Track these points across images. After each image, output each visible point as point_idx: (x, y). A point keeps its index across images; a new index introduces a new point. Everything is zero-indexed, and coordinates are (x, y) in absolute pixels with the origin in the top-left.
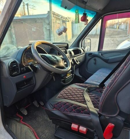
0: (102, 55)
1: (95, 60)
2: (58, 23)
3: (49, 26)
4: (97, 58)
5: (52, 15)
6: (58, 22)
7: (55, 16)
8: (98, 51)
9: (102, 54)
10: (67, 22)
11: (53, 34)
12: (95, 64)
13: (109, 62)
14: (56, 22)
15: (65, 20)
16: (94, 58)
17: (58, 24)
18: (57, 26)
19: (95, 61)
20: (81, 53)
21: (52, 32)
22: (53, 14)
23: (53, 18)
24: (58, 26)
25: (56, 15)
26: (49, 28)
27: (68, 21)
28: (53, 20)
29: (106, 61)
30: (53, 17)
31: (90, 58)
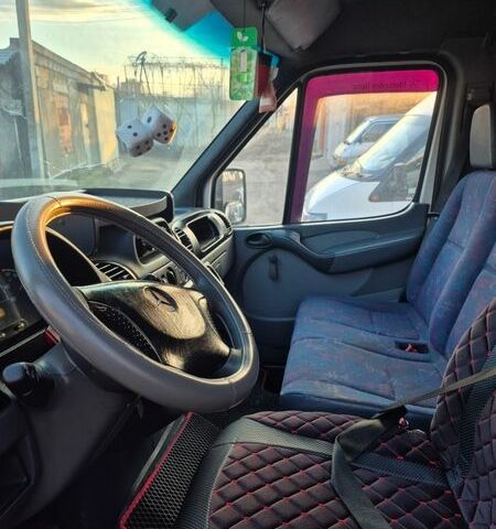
0: (301, 239)
1: (274, 261)
2: (60, 93)
3: (19, 102)
4: (281, 255)
5: (32, 57)
6: (59, 87)
7: (43, 62)
8: (284, 223)
9: (304, 235)
10: (96, 92)
11: (39, 140)
12: (275, 277)
13: (332, 270)
14: (50, 87)
15: (89, 83)
16: (270, 254)
17: (58, 98)
18: (54, 103)
19: (273, 267)
20: (218, 234)
21: (34, 127)
22: (35, 52)
23: (35, 71)
24: (58, 105)
25: (48, 58)
26: (19, 113)
27: (102, 88)
28: (37, 77)
29: (323, 266)
30: (36, 64)
31: (252, 252)
